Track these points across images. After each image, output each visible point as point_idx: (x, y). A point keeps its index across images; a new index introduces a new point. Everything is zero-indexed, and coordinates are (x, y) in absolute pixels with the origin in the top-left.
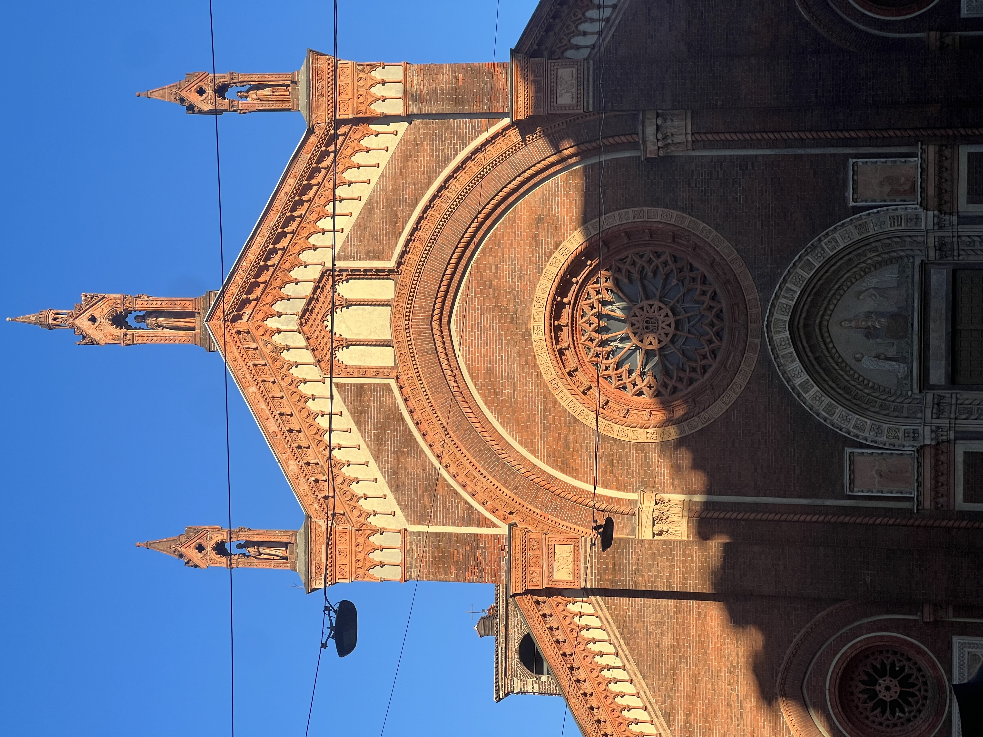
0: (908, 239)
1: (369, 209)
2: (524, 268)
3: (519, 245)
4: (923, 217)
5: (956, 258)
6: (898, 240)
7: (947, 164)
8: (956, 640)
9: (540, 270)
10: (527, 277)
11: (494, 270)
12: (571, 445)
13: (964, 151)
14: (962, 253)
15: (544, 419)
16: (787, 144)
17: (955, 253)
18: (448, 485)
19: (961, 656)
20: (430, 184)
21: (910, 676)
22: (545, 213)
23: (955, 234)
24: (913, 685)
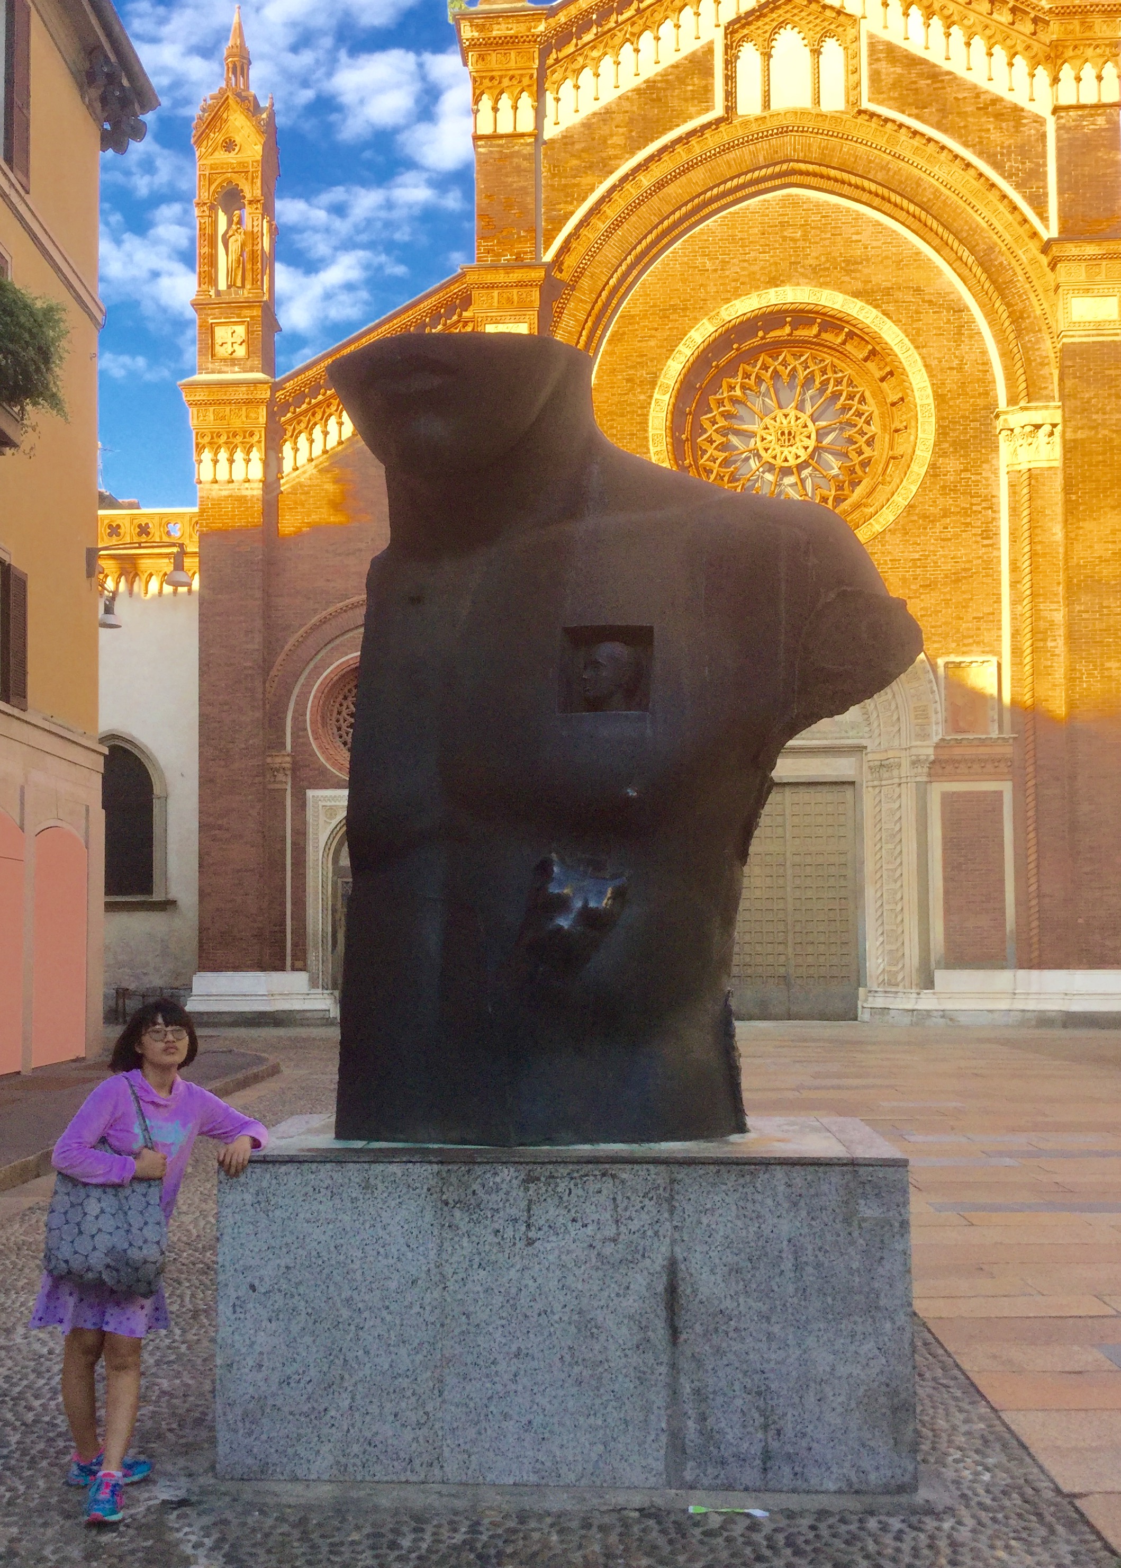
0: (896, 729)
1: (933, 71)
2: (858, 275)
3: (886, 267)
4: (925, 743)
5: (870, 784)
6: (895, 717)
7: (989, 767)
9: (856, 294)
10: (847, 279)
11: (855, 237)
12: (644, 344)
13: (1004, 787)
14: (877, 790)
15: (674, 308)
16: (1015, 584)
17: (876, 783)
18: (592, 190)
20: (966, 145)
22: (927, 298)
23: (904, 780)
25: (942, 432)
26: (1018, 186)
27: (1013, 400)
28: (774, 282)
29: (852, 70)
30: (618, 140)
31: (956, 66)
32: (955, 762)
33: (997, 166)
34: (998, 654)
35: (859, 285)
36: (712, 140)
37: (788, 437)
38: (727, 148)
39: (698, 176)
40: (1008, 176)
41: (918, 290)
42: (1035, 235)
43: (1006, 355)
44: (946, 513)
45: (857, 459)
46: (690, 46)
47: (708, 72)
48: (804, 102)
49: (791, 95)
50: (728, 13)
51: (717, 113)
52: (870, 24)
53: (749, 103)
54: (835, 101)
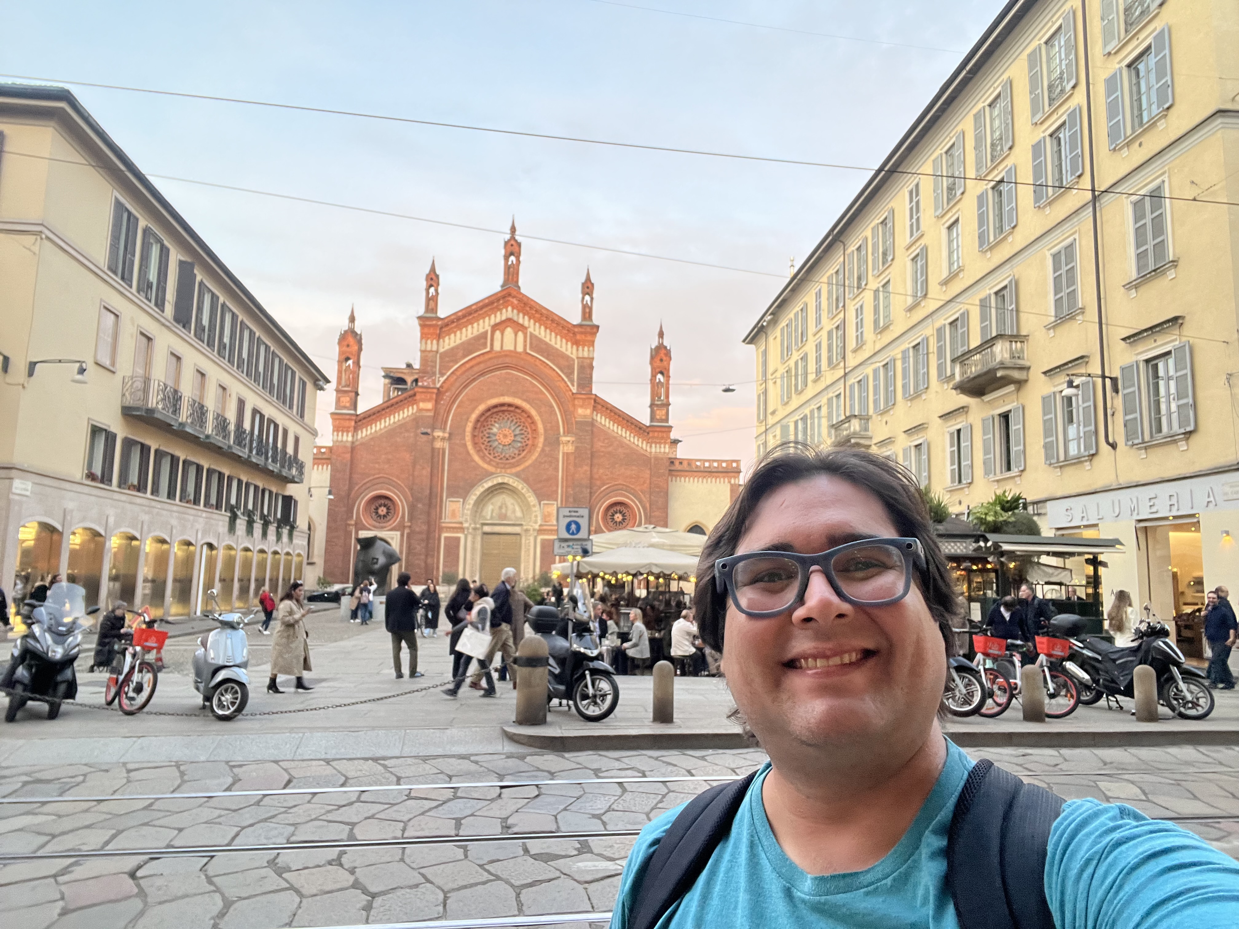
0: (530, 520)
1: (547, 344)
2: (525, 395)
3: (533, 394)
4: (537, 525)
5: (524, 535)
6: (530, 517)
7: (552, 532)
10: (522, 396)
11: (525, 385)
12: (465, 409)
15: (474, 400)
18: (453, 367)
19: (393, 534)
20: (553, 364)
21: (387, 518)
22: (543, 403)
23: (531, 535)
24: (383, 519)
25: (546, 440)
26: (567, 377)
27: (564, 433)
28: (503, 395)
29: (525, 341)
30: (460, 354)
31: (553, 343)
32: (545, 530)
33: (561, 371)
34: (556, 501)
35: (525, 399)
36: (487, 357)
37: (506, 437)
38: (491, 359)
39: (482, 366)
40: (565, 375)
41: (541, 401)
42: (571, 391)
43: (563, 420)
45: (524, 444)
46: (481, 330)
47: (486, 338)
48: (512, 348)
49: (509, 346)
50: (492, 323)
51: (488, 349)
52: (531, 330)
53: (497, 347)
54: (520, 349)
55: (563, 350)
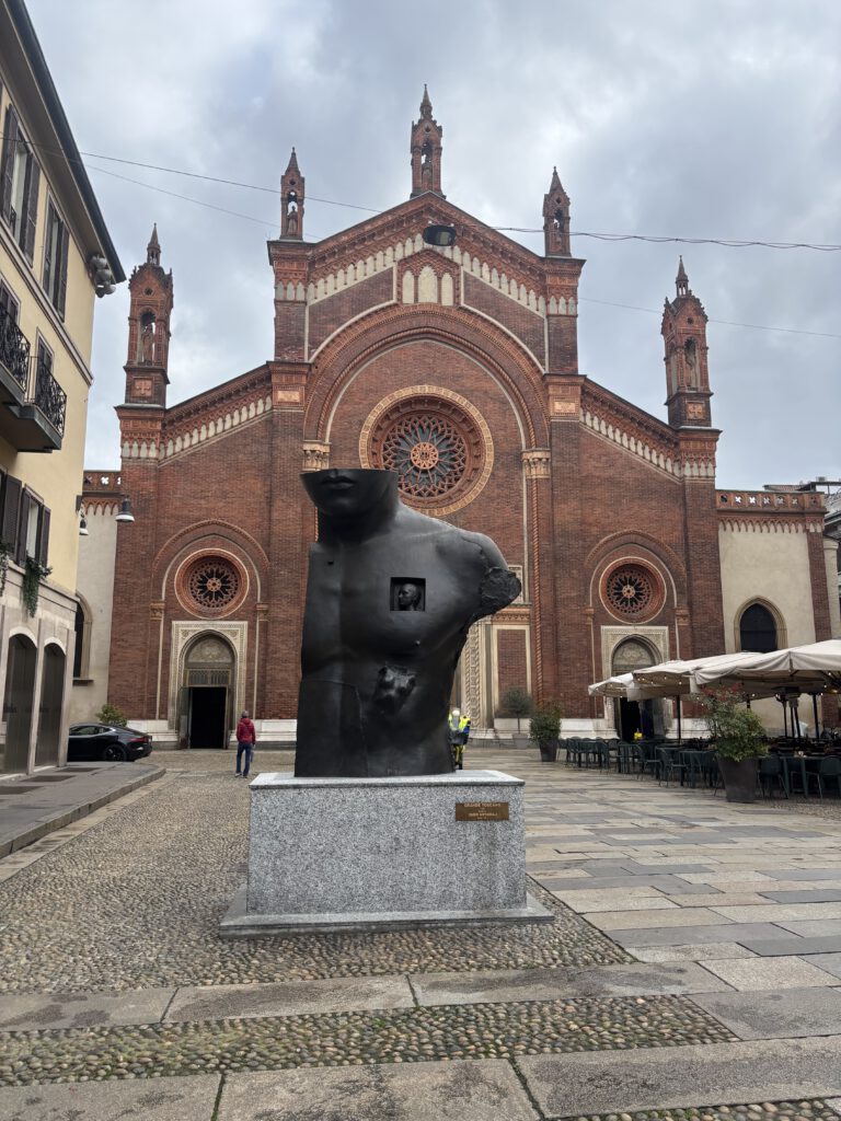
1: (494, 292)
2: (458, 383)
3: (472, 380)
7: (519, 618)
8: (245, 623)
9: (458, 392)
10: (453, 384)
12: (357, 406)
13: (526, 628)
15: (372, 391)
16: (530, 532)
18: (333, 331)
19: (235, 626)
20: (508, 328)
21: (222, 597)
22: (490, 396)
24: (217, 599)
25: (497, 459)
26: (531, 349)
27: (529, 446)
28: (420, 382)
29: (456, 289)
30: (346, 309)
31: (504, 291)
33: (521, 339)
34: (523, 564)
35: (459, 388)
36: (392, 314)
37: (425, 455)
38: (398, 318)
39: (384, 332)
40: (527, 344)
41: (486, 392)
42: (539, 371)
43: (526, 425)
44: (499, 496)
45: (458, 469)
46: (381, 269)
47: (389, 283)
48: (434, 300)
49: (428, 295)
50: (399, 256)
51: (394, 301)
52: (465, 269)
53: (408, 298)
54: (448, 301)
55: (523, 303)
